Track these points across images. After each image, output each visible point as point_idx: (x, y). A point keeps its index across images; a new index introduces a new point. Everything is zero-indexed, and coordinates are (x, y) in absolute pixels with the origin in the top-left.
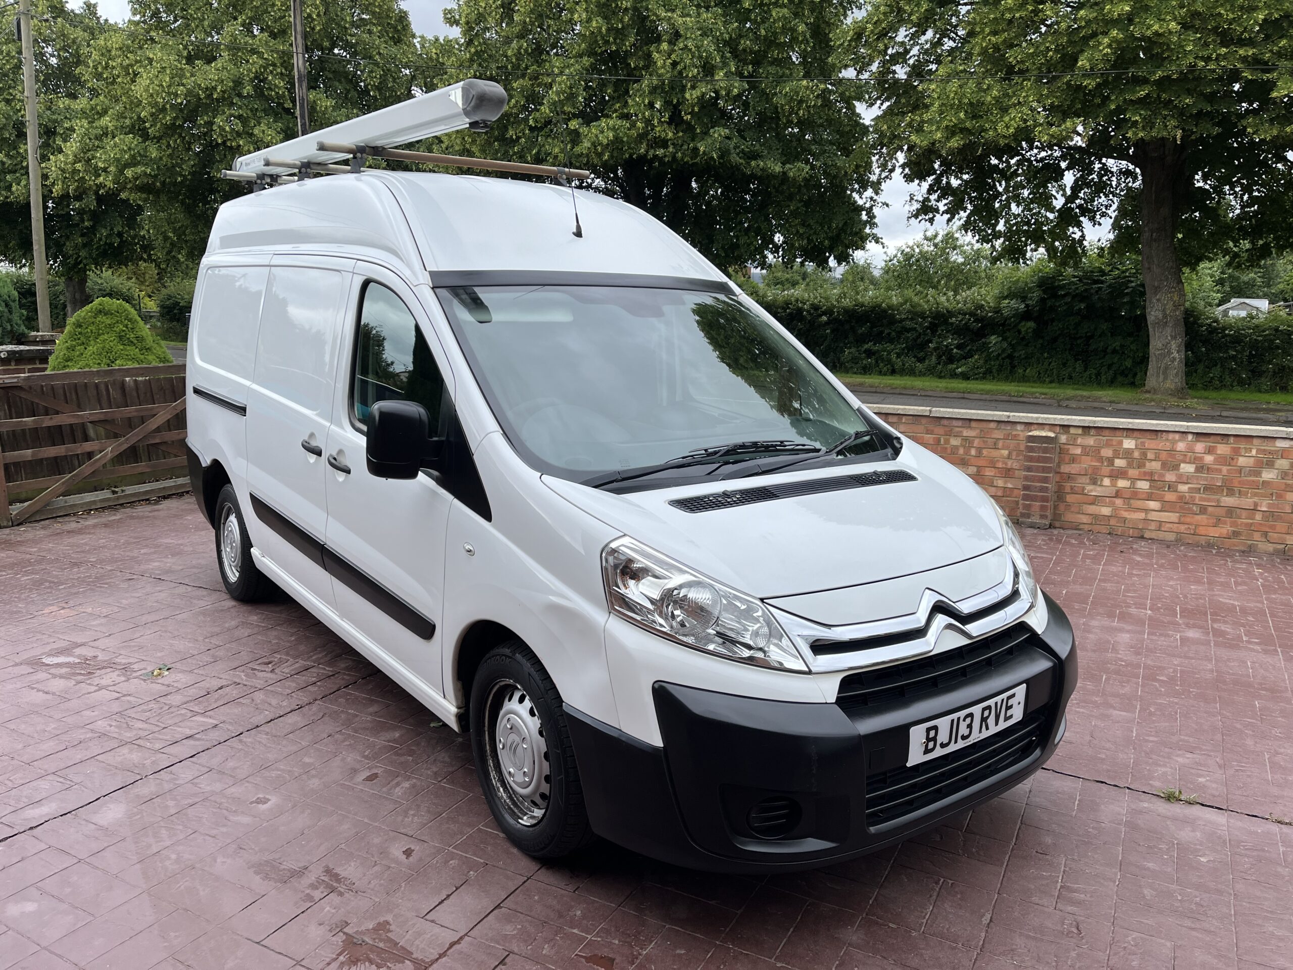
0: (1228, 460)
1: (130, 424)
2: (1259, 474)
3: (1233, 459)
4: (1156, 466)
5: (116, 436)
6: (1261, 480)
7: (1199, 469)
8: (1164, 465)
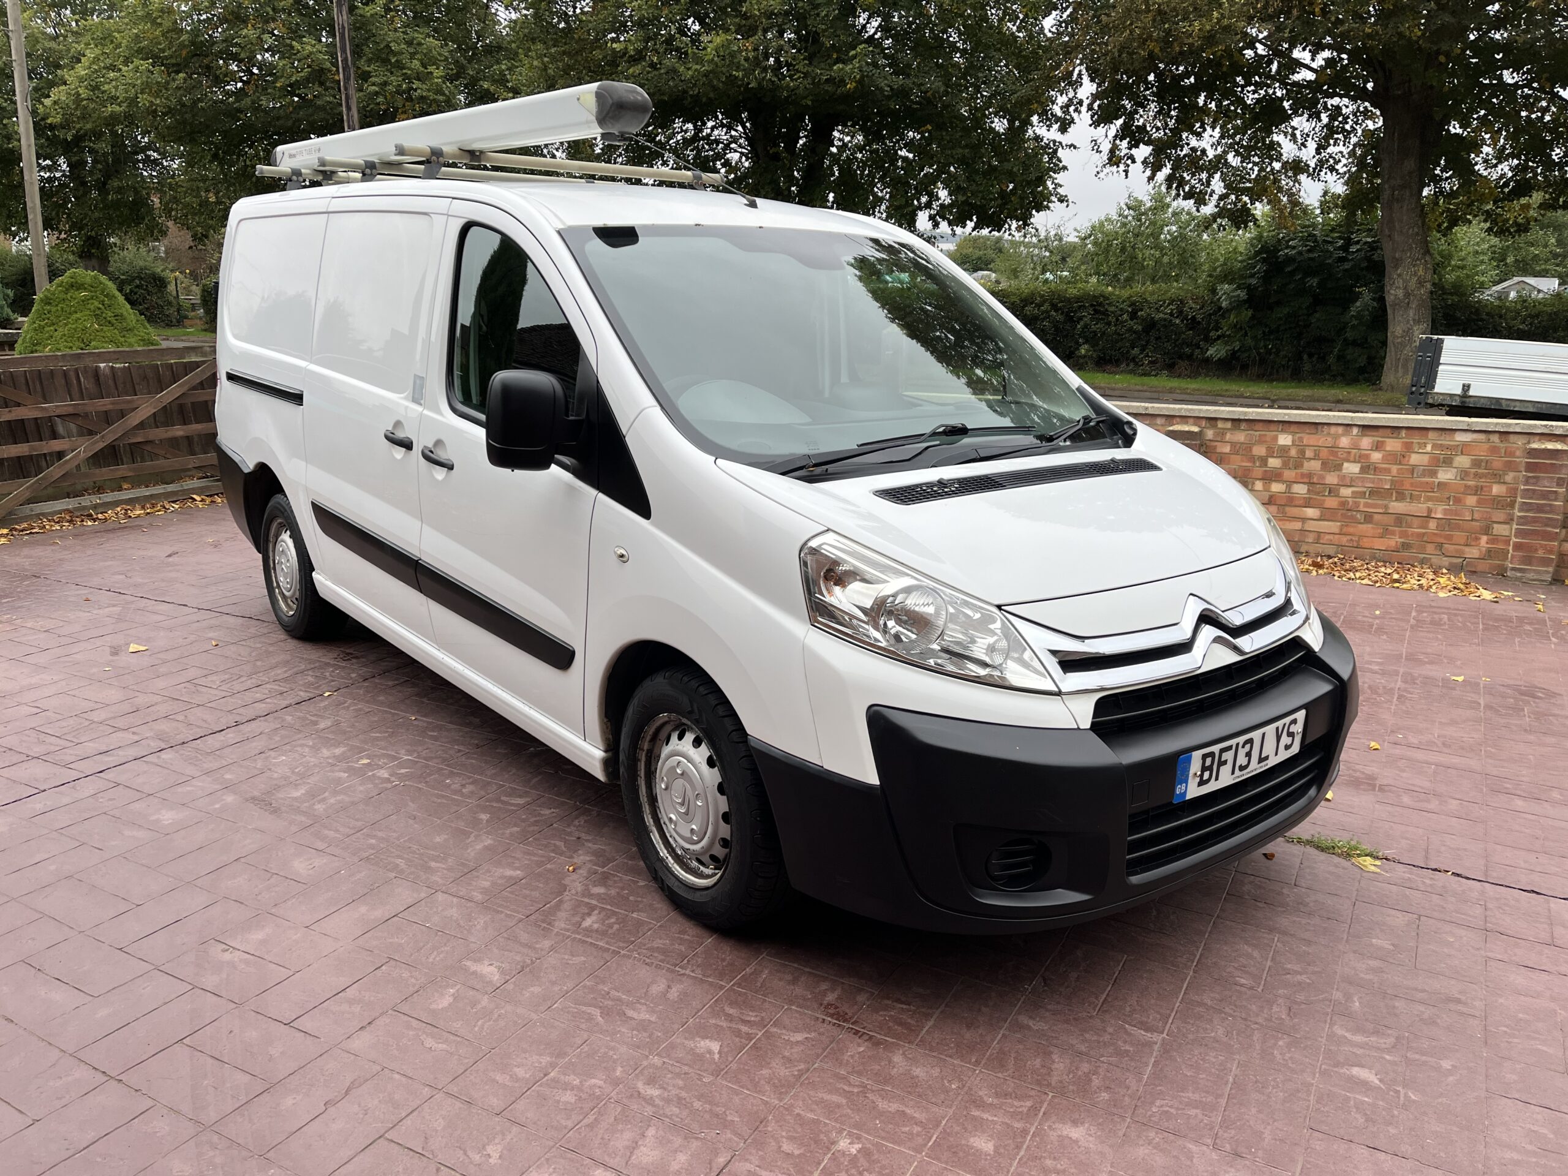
0: (1398, 458)
1: (108, 418)
2: (1433, 474)
3: (1404, 456)
4: (1315, 465)
5: (91, 433)
6: (1437, 481)
7: (1365, 469)
8: (1325, 465)
